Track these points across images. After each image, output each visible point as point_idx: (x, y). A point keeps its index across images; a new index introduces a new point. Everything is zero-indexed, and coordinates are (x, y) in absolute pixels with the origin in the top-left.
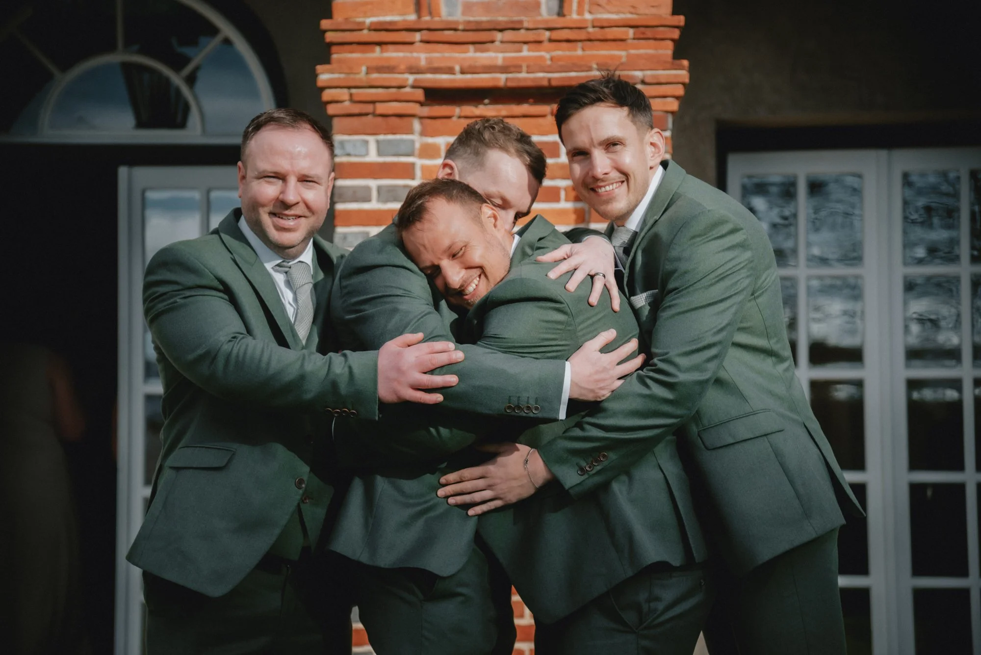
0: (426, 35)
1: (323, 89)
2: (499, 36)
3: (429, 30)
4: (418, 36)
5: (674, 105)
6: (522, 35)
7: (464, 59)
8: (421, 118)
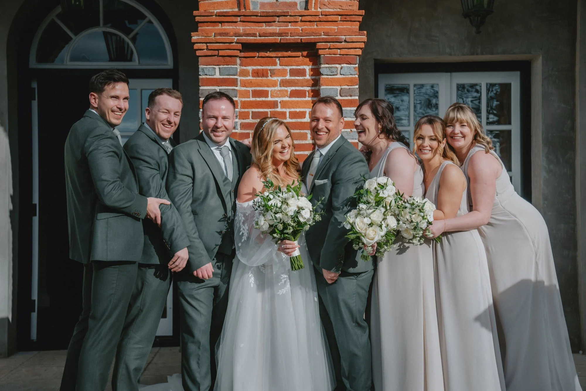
0: (243, 18)
1: (194, 43)
2: (277, 19)
3: (244, 16)
4: (239, 19)
5: (360, 52)
6: (288, 18)
7: (261, 30)
8: (240, 57)
